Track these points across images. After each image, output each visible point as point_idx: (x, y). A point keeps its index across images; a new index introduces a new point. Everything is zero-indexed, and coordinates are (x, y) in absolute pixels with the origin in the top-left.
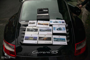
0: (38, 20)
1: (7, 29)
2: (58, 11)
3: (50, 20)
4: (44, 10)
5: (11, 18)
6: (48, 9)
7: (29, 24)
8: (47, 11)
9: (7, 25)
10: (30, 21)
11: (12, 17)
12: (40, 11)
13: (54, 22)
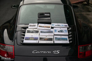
0: (38, 23)
3: (52, 24)
7: (30, 26)
8: (49, 15)
10: (30, 24)
12: (41, 15)
13: (56, 25)
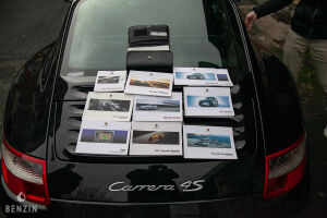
0: (129, 68)
1: (16, 99)
2: (206, 35)
3: (176, 69)
4: (153, 34)
5: (30, 62)
6: (166, 29)
7: (99, 81)
8: (165, 34)
9: (15, 88)
10: (100, 73)
11: (35, 57)
12: (140, 35)
13: (189, 77)
